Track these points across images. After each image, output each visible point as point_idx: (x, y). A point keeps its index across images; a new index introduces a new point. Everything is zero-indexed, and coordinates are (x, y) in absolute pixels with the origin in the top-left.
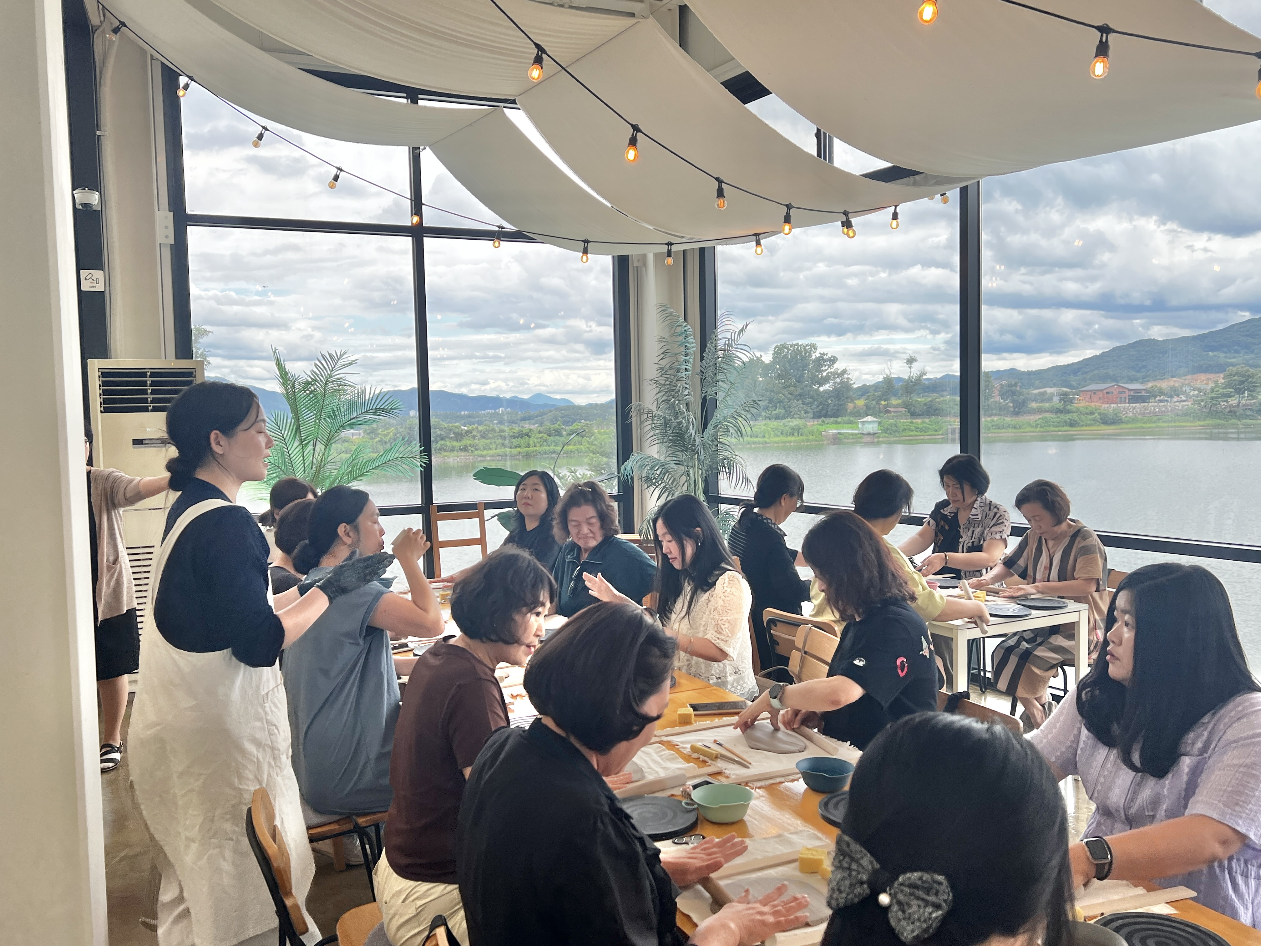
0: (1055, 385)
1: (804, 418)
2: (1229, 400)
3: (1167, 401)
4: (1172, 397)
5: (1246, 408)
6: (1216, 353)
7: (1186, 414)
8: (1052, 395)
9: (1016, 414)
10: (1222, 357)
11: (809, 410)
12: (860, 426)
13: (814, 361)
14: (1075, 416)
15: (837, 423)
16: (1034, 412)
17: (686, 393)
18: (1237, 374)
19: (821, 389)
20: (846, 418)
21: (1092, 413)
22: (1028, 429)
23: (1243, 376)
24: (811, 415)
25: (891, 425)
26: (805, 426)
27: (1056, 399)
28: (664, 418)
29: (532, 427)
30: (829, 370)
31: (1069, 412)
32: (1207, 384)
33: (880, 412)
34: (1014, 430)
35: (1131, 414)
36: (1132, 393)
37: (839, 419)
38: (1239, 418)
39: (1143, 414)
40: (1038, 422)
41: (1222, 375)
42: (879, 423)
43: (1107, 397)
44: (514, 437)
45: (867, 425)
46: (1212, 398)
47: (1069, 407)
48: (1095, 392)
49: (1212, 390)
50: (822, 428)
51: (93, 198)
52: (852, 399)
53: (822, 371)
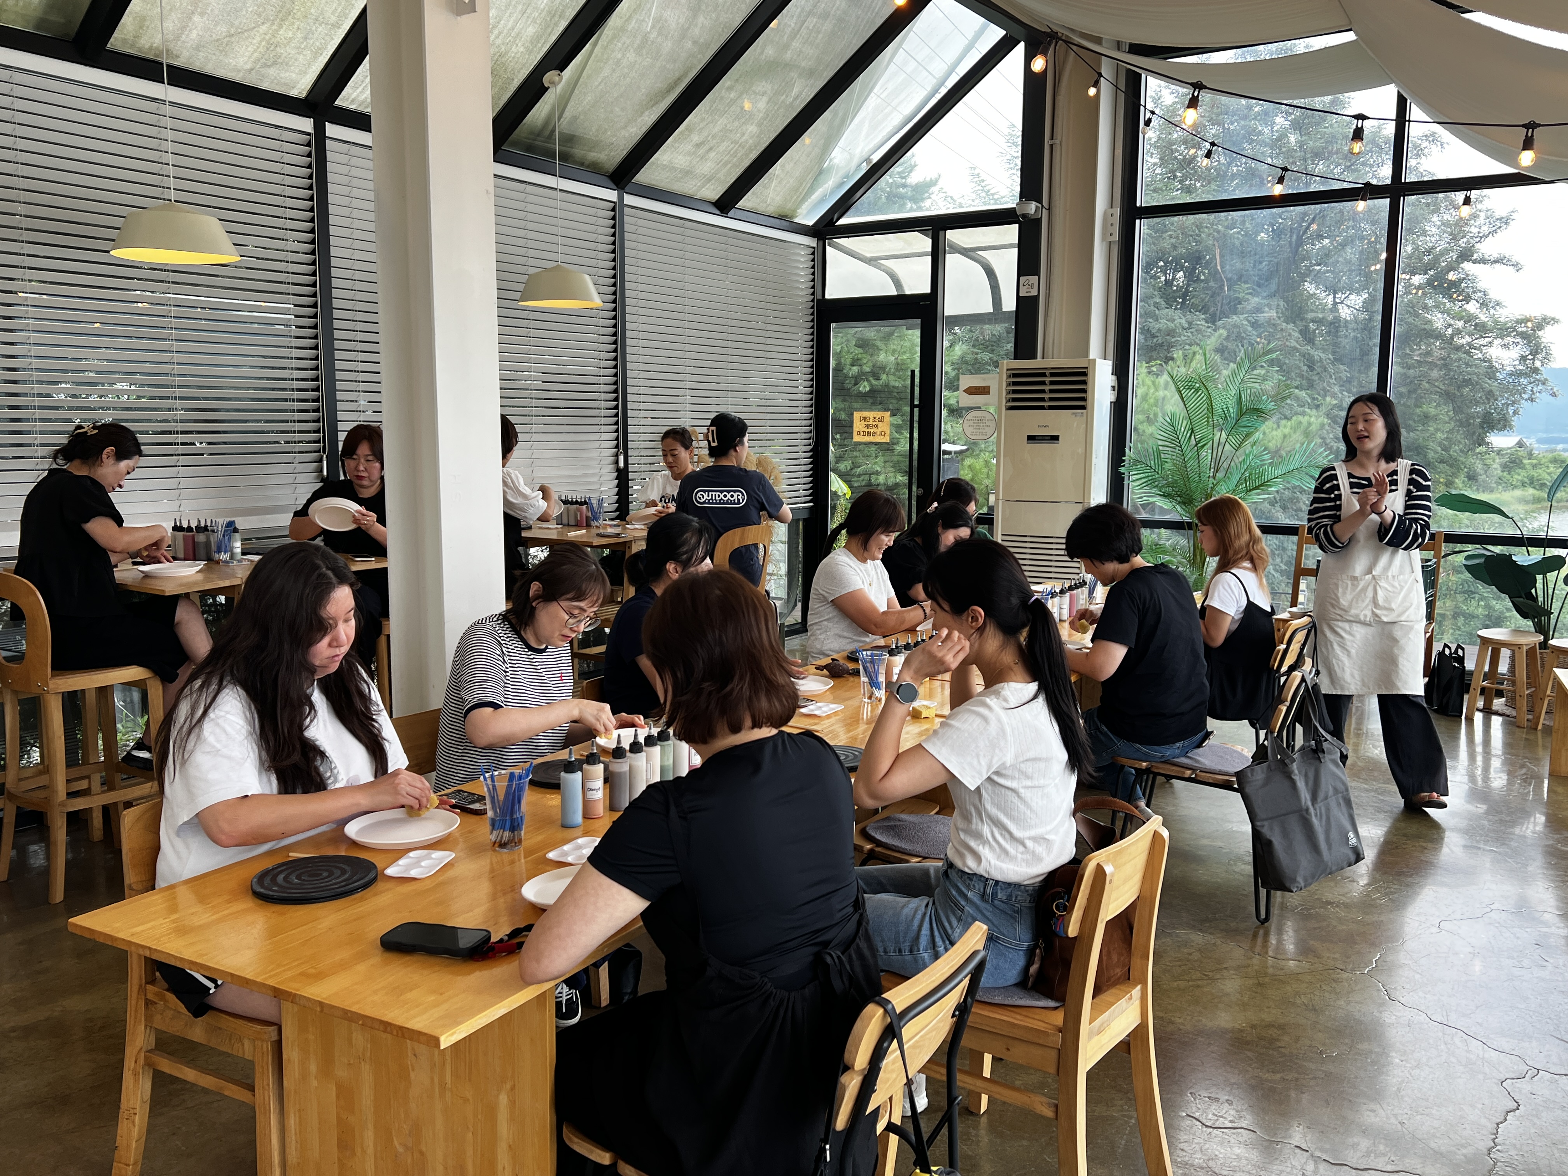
51: (1032, 208)
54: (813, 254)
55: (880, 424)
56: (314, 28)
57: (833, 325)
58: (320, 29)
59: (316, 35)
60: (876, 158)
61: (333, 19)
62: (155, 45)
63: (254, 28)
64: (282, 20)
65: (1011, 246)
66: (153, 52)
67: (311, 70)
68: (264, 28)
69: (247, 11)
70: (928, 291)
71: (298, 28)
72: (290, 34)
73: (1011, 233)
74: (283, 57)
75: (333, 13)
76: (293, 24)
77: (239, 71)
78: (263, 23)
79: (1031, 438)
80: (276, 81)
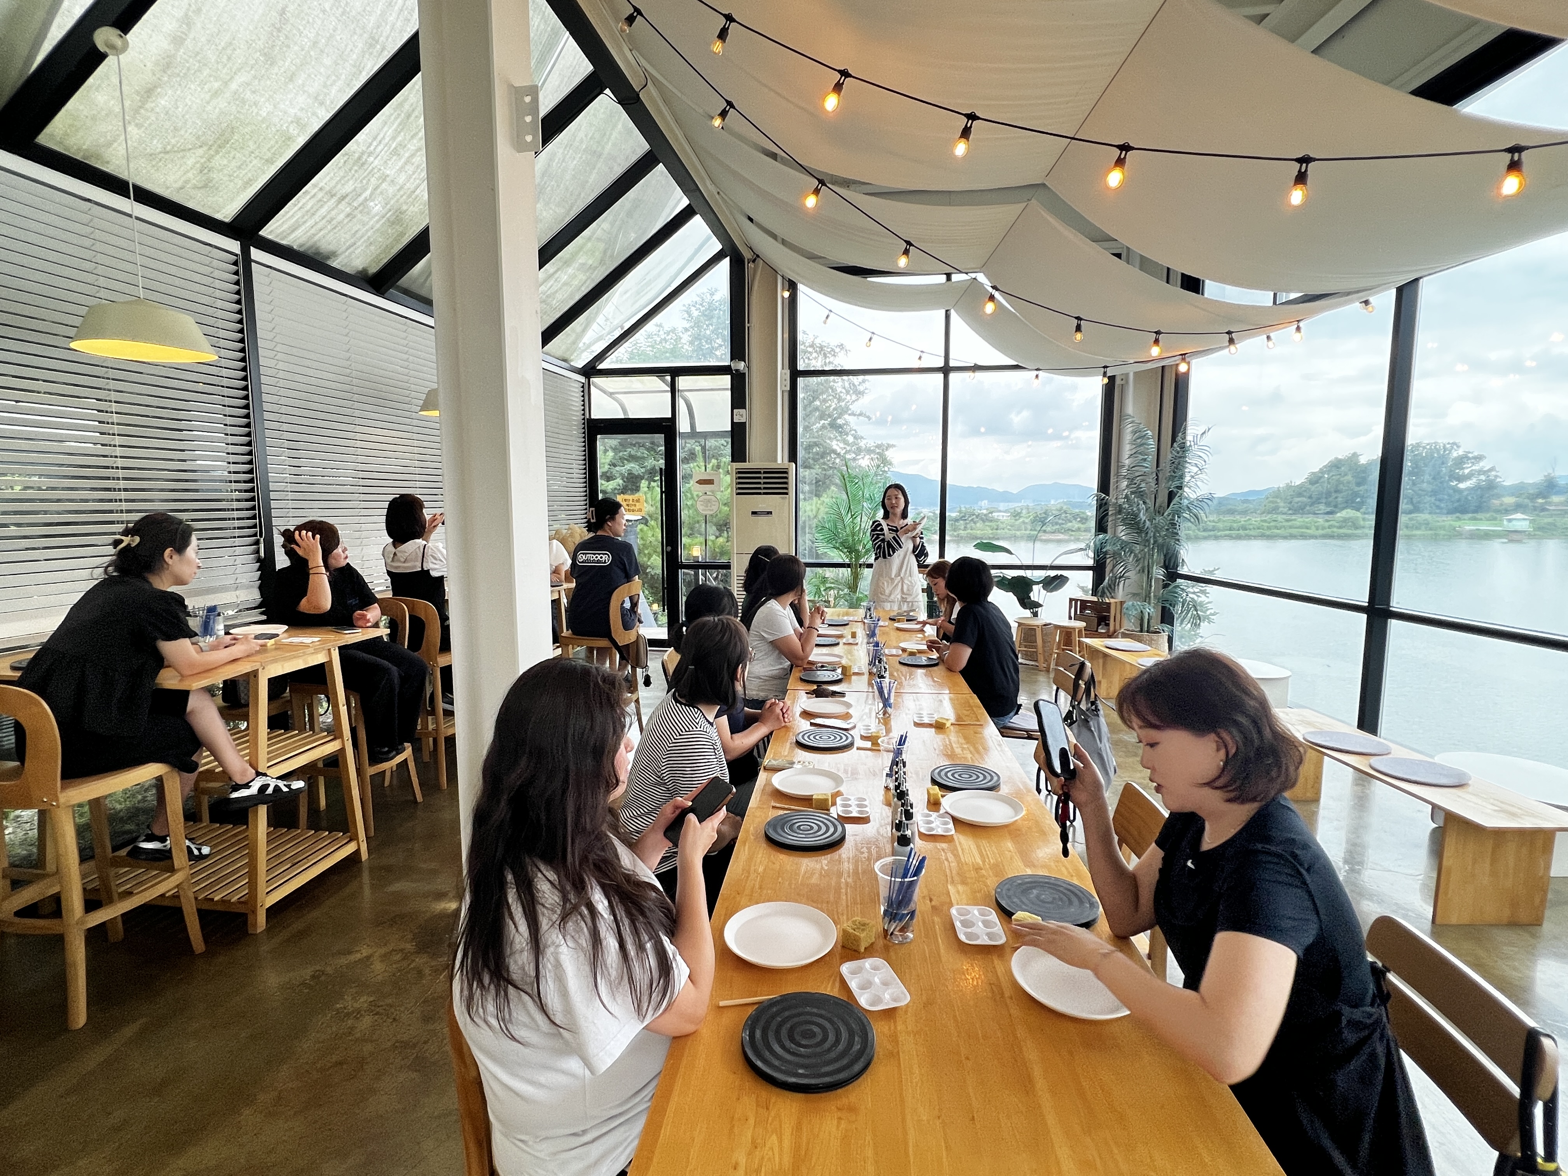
1: (1438, 514)
11: (1442, 505)
12: (1505, 522)
13: (1455, 459)
15: (1475, 519)
19: (1462, 486)
20: (1488, 515)
24: (1444, 511)
25: (1548, 523)
26: (1436, 521)
30: (1474, 468)
33: (1535, 510)
37: (1479, 516)
42: (1531, 521)
45: (1514, 522)
50: (1457, 524)
51: (741, 366)
52: (1498, 496)
53: (1463, 468)
54: (583, 387)
55: (637, 504)
56: (248, 160)
57: (599, 436)
58: (255, 162)
59: (250, 167)
60: (627, 326)
61: (269, 155)
62: (84, 147)
63: (190, 149)
64: (220, 147)
65: (727, 389)
66: (82, 154)
67: (239, 198)
68: (200, 152)
69: (186, 131)
70: (670, 416)
71: (234, 158)
72: (225, 162)
73: (725, 380)
74: (214, 182)
75: (268, 150)
76: (229, 152)
77: (168, 188)
78: (201, 146)
79: (754, 513)
80: (202, 203)
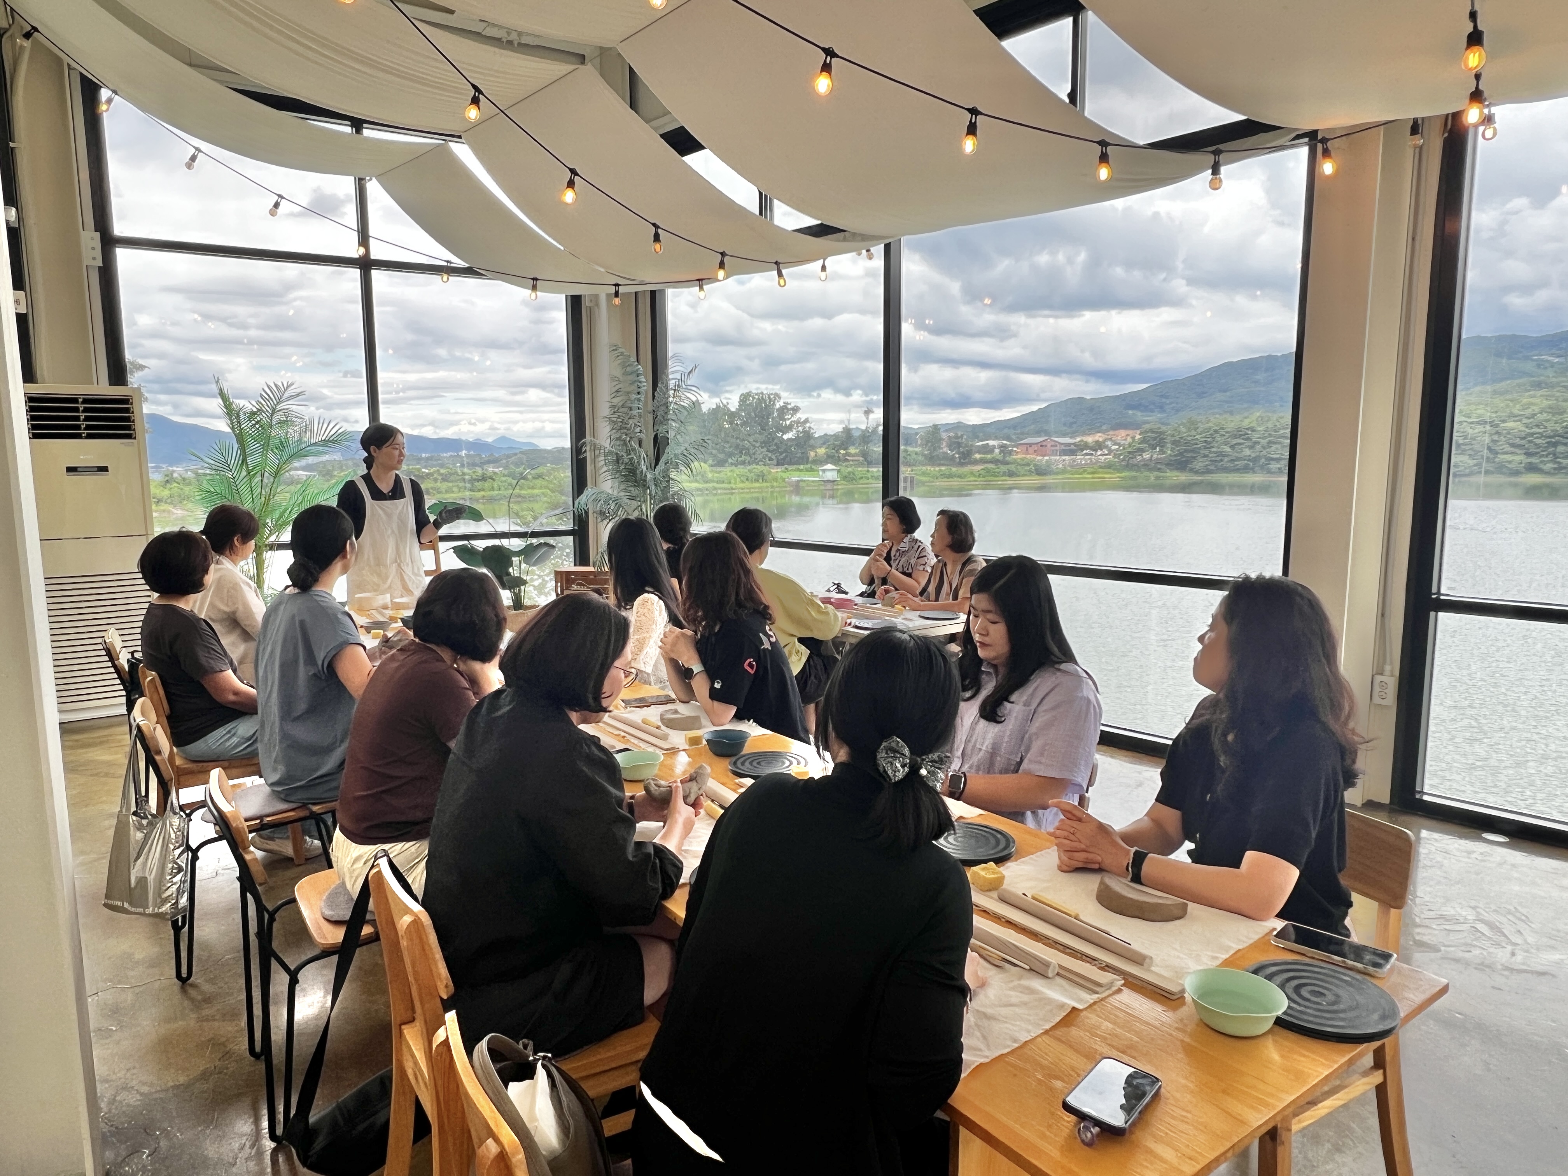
0: (996, 438)
1: (769, 465)
2: (1144, 454)
3: (1092, 454)
4: (1096, 450)
5: (1158, 461)
6: (1135, 411)
7: (1109, 466)
8: (994, 446)
9: (961, 464)
10: (1139, 416)
11: (773, 457)
12: (821, 473)
13: (778, 410)
14: (1012, 467)
15: (799, 470)
16: (976, 462)
17: (638, 430)
18: (1152, 431)
19: (785, 437)
20: (808, 466)
21: (1028, 465)
22: (972, 479)
23: (1157, 433)
24: (775, 462)
25: (849, 473)
26: (770, 472)
27: (997, 451)
28: (617, 454)
29: (496, 470)
30: (793, 419)
31: (1007, 463)
32: (1126, 440)
33: (840, 460)
34: (959, 479)
35: (1061, 466)
36: (1063, 447)
37: (801, 467)
38: (1151, 470)
39: (1072, 466)
40: (981, 472)
41: (1138, 432)
42: (839, 471)
43: (1041, 448)
44: (478, 481)
45: (827, 473)
46: (1129, 452)
47: (1007, 459)
48: (1031, 445)
49: (1130, 445)
50: (784, 475)
51: (12, 215)
52: (813, 448)
53: (785, 420)
79: (70, 470)
